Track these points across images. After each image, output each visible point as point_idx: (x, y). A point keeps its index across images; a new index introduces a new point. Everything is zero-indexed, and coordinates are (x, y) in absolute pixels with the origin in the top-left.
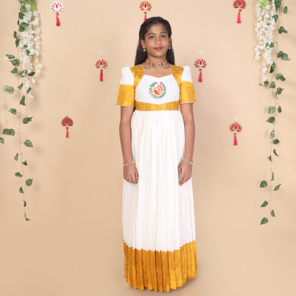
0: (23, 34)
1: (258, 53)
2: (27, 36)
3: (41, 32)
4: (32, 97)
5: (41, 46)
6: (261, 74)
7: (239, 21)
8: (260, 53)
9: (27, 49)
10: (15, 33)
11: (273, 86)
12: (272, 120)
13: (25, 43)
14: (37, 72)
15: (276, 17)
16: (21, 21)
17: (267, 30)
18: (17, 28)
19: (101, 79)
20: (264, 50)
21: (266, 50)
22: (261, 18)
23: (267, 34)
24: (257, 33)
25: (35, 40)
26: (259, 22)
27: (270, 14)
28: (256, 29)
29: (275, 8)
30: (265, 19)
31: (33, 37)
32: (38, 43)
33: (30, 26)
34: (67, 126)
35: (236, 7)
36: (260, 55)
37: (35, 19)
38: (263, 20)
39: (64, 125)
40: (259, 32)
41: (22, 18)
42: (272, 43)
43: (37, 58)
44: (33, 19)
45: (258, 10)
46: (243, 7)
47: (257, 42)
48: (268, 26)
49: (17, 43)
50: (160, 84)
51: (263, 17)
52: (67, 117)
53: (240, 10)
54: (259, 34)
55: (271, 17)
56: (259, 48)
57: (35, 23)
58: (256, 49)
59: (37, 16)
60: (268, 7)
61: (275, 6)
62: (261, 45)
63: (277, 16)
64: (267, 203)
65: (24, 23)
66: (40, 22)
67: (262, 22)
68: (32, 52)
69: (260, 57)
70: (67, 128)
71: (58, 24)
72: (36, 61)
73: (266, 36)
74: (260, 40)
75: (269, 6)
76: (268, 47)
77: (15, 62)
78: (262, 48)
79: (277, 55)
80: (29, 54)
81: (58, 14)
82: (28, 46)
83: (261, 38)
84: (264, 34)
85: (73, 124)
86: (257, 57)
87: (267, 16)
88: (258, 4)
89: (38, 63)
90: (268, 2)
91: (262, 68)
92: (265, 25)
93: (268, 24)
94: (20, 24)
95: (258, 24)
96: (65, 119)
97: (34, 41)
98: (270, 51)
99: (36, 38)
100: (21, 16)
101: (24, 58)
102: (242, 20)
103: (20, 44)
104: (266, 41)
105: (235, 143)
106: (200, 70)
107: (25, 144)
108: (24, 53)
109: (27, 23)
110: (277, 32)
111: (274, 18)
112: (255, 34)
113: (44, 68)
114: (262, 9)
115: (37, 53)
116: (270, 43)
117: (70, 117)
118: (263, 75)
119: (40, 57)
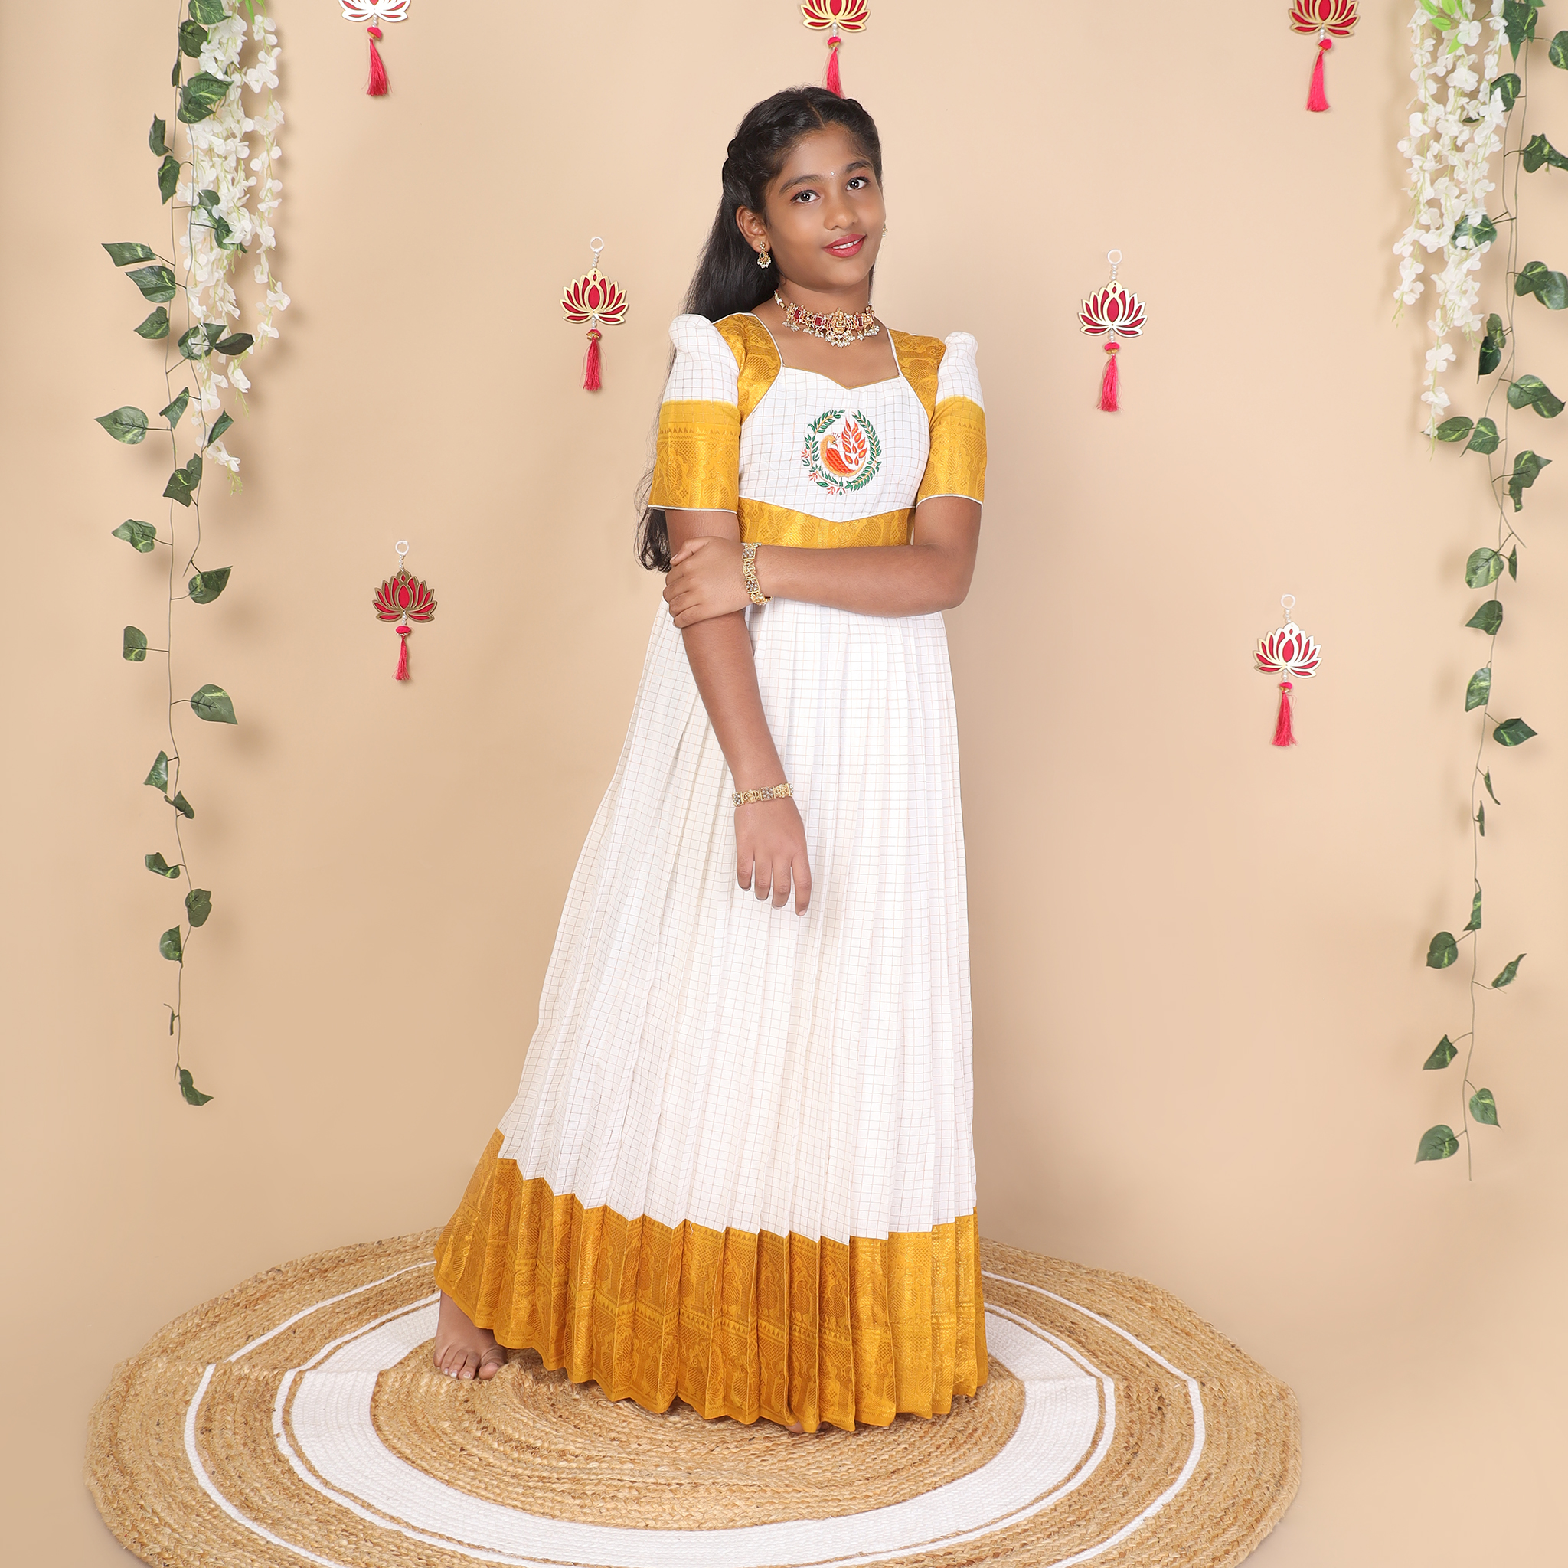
0: (199, 136)
1: (1410, 270)
2: (220, 146)
3: (285, 128)
4: (234, 464)
5: (283, 196)
6: (1419, 375)
7: (1317, 102)
8: (1420, 269)
9: (217, 211)
10: (159, 126)
11: (1488, 443)
12: (1489, 618)
13: (206, 182)
14: (264, 331)
15: (1509, 87)
16: (190, 68)
17: (1459, 149)
18: (168, 104)
19: (593, 382)
20: (1440, 250)
21: (1453, 255)
22: (1433, 87)
23: (1460, 174)
24: (1409, 163)
25: (255, 165)
26: (1423, 108)
27: (1478, 69)
28: (1403, 146)
29: (1503, 39)
30: (1451, 92)
31: (244, 153)
32: (272, 185)
33: (234, 94)
34: (401, 622)
35: (1305, 28)
36: (1423, 278)
37: (261, 55)
38: (1441, 98)
39: (387, 616)
40: (1417, 161)
41: (195, 53)
42: (1486, 222)
43: (265, 262)
44: (248, 56)
45: (1420, 49)
46: (1340, 31)
47: (1409, 210)
48: (1466, 132)
49: (168, 178)
50: (852, 422)
51: (1442, 82)
52: (404, 575)
53: (1326, 45)
54: (1420, 170)
55: (1485, 87)
56: (1415, 243)
57: (260, 76)
58: (1403, 248)
59: (273, 40)
60: (1469, 32)
61: (1507, 29)
62: (1427, 228)
63: (1516, 80)
64: (1454, 1052)
65: (205, 79)
66: (281, 71)
67: (1436, 110)
68: (242, 227)
69: (1420, 287)
70: (404, 631)
71: (379, 86)
72: (261, 273)
73: (1457, 184)
74: (1424, 198)
75: (1476, 27)
76: (1462, 240)
77: (152, 281)
78: (1434, 241)
79: (1512, 280)
80: (226, 241)
81: (376, 33)
82: (223, 194)
83: (1428, 193)
84: (1445, 170)
85: (436, 613)
86: (1408, 291)
87: (1464, 79)
88: (1421, 18)
89: (270, 286)
90: (1470, 8)
91: (1428, 346)
92: (1452, 127)
93: (1469, 120)
94: (184, 81)
95: (1416, 117)
96: (395, 582)
97: (249, 173)
98: (1474, 263)
99: (263, 156)
100: (191, 39)
101: (203, 259)
102: (1331, 93)
103: (179, 185)
104: (1453, 209)
105: (1283, 735)
106: (1112, 347)
107: (196, 704)
108: (201, 233)
109: (220, 76)
110: (1516, 161)
111: (1498, 92)
112: (1396, 170)
113: (294, 316)
114: (1440, 40)
115: (268, 239)
116: (1475, 221)
117: (420, 575)
118: (1429, 381)
119: (277, 255)
